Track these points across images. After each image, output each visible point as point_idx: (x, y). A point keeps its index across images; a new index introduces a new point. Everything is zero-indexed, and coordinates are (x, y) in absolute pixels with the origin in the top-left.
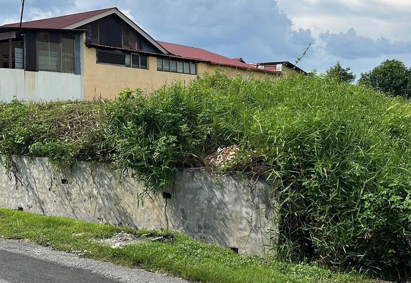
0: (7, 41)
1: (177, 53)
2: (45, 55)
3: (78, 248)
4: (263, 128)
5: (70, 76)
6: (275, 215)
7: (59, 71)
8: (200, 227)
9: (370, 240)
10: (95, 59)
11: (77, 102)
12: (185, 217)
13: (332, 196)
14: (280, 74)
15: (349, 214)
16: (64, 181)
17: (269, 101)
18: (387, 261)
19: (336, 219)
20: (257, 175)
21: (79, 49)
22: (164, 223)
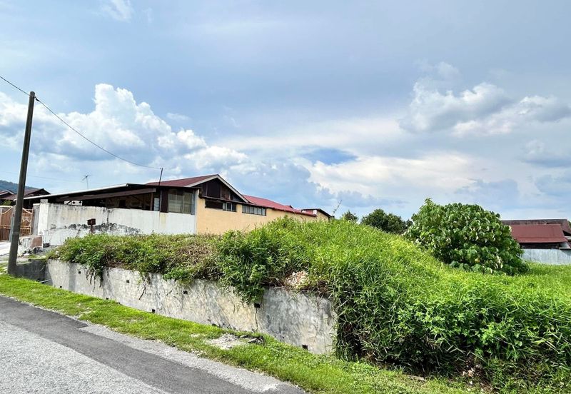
0: (151, 193)
1: (254, 203)
2: (174, 203)
3: (196, 348)
4: (325, 261)
5: (188, 216)
6: (334, 323)
7: (181, 212)
8: (280, 330)
9: (403, 343)
10: (204, 205)
11: (195, 236)
12: (270, 322)
13: (375, 311)
14: (315, 216)
15: (387, 324)
16: (185, 292)
17: (323, 240)
18: (415, 359)
19: (378, 328)
20: (322, 294)
21: (194, 200)
22: (255, 325)
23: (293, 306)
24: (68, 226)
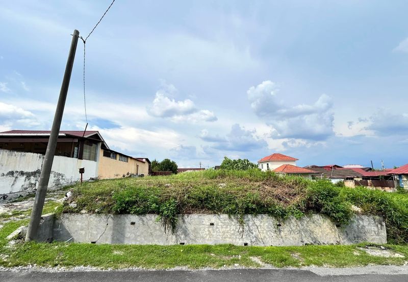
0: (74, 143)
2: (86, 152)
7: (90, 160)
10: (103, 155)
14: (144, 163)
20: (375, 214)
21: (98, 150)
22: (338, 238)
23: (361, 222)
24: (5, 173)
